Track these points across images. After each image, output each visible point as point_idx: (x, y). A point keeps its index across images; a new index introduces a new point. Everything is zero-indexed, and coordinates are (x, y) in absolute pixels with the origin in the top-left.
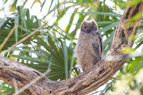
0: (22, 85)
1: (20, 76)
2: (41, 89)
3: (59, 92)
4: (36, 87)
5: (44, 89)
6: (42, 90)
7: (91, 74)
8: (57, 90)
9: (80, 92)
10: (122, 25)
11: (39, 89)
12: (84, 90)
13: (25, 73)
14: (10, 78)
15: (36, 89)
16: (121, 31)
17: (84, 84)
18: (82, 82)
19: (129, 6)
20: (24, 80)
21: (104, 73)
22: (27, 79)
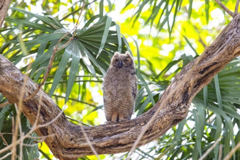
0: (43, 121)
1: (46, 110)
2: (62, 132)
3: (81, 142)
4: (56, 127)
5: (66, 133)
6: (63, 134)
7: (132, 131)
8: (81, 139)
9: (109, 150)
10: (192, 80)
11: (60, 131)
12: (115, 148)
13: (51, 107)
14: (35, 109)
15: (56, 130)
16: (188, 86)
17: (121, 141)
18: (119, 139)
19: (215, 60)
20: (48, 115)
21: (150, 135)
22: (50, 115)
